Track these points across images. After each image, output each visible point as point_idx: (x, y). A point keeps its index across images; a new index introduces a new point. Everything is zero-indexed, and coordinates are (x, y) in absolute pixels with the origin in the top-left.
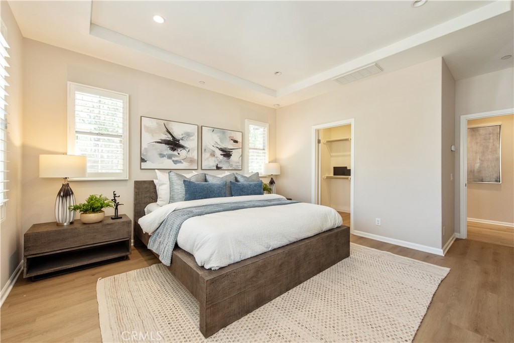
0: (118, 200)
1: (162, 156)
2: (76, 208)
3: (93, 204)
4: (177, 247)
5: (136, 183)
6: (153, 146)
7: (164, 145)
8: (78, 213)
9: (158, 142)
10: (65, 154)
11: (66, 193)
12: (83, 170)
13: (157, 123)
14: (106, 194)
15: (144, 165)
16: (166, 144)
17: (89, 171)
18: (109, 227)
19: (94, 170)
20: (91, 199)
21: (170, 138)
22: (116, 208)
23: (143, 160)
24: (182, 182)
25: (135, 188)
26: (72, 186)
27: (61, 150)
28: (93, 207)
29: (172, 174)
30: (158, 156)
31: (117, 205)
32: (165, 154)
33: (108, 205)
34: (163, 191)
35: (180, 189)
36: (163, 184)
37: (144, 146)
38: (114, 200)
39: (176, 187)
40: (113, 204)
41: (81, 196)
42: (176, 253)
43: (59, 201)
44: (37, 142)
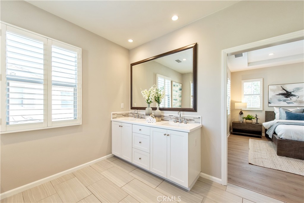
0: (257, 117)
1: (280, 100)
2: (244, 118)
3: (249, 117)
4: (275, 133)
5: (266, 112)
6: (275, 96)
7: (281, 96)
8: (245, 120)
9: (277, 95)
10: (241, 102)
11: (241, 113)
12: (246, 107)
13: (277, 87)
14: (253, 115)
15: (270, 105)
16: (282, 95)
17: (248, 107)
18: (254, 125)
19: (249, 106)
20: (248, 116)
21: (285, 92)
22: (257, 120)
23: (269, 103)
24: (285, 112)
25: (266, 114)
26: (243, 111)
27: (240, 101)
28: (249, 118)
29: (281, 109)
30: (278, 101)
31: (257, 119)
32: (282, 99)
33: (254, 118)
34: (277, 116)
35: (284, 115)
36: (277, 113)
37: (270, 97)
38: (256, 117)
39: (282, 114)
40: (256, 118)
41: (245, 115)
42: (274, 135)
43: (239, 115)
44: (235, 99)
